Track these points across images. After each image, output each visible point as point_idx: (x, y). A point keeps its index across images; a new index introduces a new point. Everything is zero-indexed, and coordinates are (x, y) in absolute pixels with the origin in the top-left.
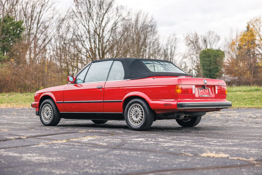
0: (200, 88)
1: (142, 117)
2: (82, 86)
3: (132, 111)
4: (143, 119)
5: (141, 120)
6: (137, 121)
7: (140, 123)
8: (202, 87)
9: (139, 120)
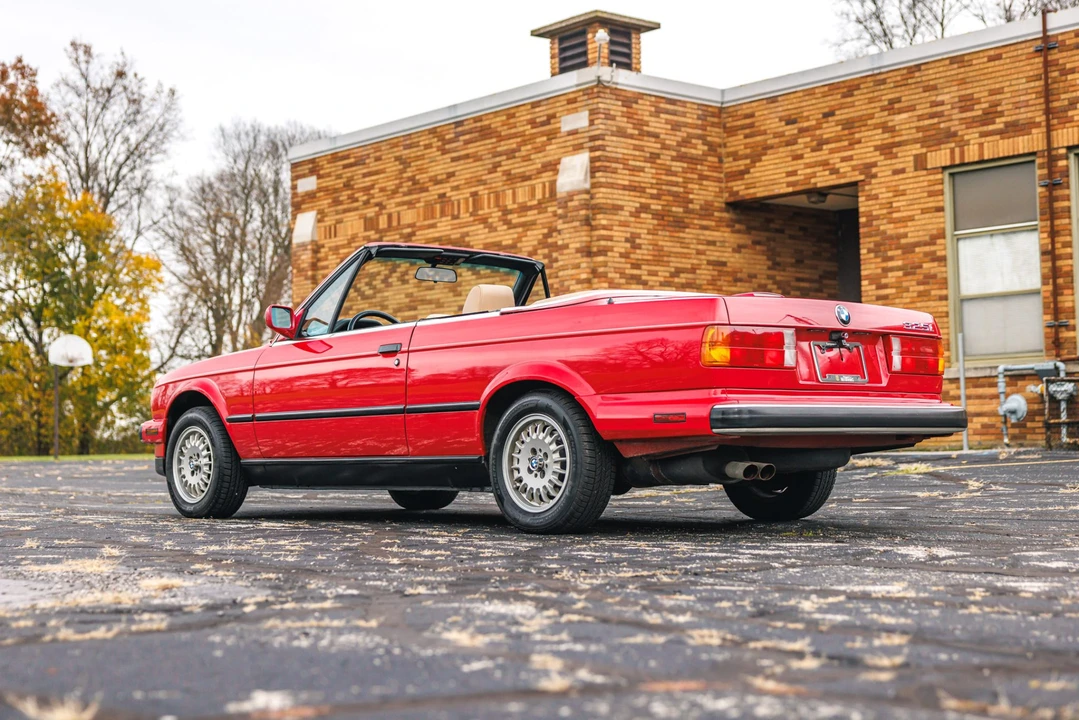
0: (821, 344)
1: (561, 477)
2: (331, 347)
3: (522, 447)
4: (563, 485)
5: (557, 488)
6: (538, 490)
7: (552, 502)
8: (831, 340)
9: (550, 487)
